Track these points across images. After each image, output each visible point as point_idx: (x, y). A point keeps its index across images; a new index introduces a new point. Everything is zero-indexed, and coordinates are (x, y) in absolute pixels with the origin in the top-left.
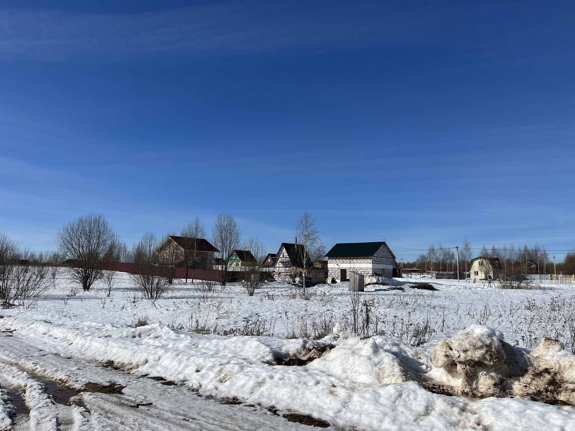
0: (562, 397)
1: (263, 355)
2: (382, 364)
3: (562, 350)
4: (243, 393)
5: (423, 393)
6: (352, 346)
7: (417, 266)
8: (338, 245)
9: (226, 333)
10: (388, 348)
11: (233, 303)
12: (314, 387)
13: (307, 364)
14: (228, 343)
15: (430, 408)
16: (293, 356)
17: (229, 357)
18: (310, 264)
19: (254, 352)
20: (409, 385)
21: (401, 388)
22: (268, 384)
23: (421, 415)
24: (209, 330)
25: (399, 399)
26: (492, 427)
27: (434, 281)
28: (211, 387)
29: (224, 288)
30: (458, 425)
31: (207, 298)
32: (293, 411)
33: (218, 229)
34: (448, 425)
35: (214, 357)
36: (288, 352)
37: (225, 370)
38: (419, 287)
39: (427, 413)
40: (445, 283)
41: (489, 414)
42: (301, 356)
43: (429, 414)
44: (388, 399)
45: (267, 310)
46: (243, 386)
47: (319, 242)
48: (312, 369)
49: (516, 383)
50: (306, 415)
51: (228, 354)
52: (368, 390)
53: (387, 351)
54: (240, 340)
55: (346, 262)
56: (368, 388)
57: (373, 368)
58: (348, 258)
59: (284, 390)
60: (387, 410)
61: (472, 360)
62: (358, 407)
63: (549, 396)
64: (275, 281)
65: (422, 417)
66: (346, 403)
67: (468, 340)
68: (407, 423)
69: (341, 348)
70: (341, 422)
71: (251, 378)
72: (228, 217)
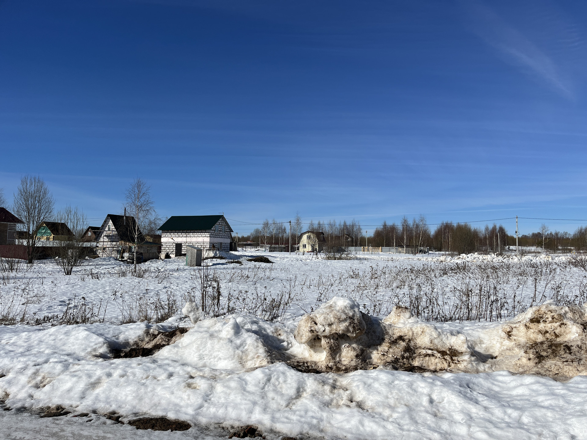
0: (416, 363)
1: (94, 347)
2: (245, 346)
3: (412, 317)
4: (70, 399)
5: (293, 374)
6: (209, 328)
7: (251, 240)
8: (173, 218)
9: (38, 322)
10: (250, 327)
11: (45, 284)
12: (166, 381)
13: (154, 353)
14: (45, 335)
15: (301, 390)
16: (133, 345)
17: (47, 354)
18: (141, 238)
19: (82, 345)
20: (278, 367)
21: (269, 372)
22: (105, 384)
23: (292, 399)
24: (14, 320)
25: (268, 384)
26: (365, 402)
27: (268, 254)
28: (22, 395)
29: (31, 266)
30: (331, 405)
31: (8, 278)
32: (141, 414)
33: (22, 195)
34: (322, 406)
35: (26, 355)
36: (128, 340)
37: (42, 372)
38: (255, 260)
39: (298, 396)
40: (278, 255)
41: (361, 388)
42: (144, 344)
43: (301, 396)
44: (256, 385)
45: (92, 290)
46: (69, 390)
47: (153, 213)
48: (161, 359)
49: (375, 352)
50: (158, 417)
51: (45, 350)
52: (232, 378)
53: (248, 331)
54: (61, 330)
55: (182, 236)
56: (233, 376)
57: (235, 351)
58: (184, 231)
59: (127, 389)
60: (257, 398)
61: (337, 334)
62: (223, 399)
63: (405, 362)
64: (99, 257)
65: (294, 401)
66: (207, 396)
67: (333, 313)
68: (279, 410)
69: (196, 331)
70: (203, 420)
71: (80, 379)
72: (37, 181)
